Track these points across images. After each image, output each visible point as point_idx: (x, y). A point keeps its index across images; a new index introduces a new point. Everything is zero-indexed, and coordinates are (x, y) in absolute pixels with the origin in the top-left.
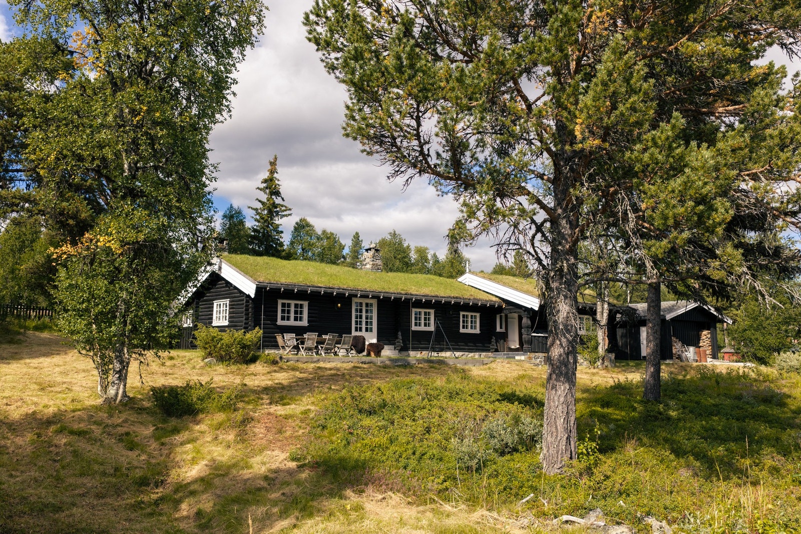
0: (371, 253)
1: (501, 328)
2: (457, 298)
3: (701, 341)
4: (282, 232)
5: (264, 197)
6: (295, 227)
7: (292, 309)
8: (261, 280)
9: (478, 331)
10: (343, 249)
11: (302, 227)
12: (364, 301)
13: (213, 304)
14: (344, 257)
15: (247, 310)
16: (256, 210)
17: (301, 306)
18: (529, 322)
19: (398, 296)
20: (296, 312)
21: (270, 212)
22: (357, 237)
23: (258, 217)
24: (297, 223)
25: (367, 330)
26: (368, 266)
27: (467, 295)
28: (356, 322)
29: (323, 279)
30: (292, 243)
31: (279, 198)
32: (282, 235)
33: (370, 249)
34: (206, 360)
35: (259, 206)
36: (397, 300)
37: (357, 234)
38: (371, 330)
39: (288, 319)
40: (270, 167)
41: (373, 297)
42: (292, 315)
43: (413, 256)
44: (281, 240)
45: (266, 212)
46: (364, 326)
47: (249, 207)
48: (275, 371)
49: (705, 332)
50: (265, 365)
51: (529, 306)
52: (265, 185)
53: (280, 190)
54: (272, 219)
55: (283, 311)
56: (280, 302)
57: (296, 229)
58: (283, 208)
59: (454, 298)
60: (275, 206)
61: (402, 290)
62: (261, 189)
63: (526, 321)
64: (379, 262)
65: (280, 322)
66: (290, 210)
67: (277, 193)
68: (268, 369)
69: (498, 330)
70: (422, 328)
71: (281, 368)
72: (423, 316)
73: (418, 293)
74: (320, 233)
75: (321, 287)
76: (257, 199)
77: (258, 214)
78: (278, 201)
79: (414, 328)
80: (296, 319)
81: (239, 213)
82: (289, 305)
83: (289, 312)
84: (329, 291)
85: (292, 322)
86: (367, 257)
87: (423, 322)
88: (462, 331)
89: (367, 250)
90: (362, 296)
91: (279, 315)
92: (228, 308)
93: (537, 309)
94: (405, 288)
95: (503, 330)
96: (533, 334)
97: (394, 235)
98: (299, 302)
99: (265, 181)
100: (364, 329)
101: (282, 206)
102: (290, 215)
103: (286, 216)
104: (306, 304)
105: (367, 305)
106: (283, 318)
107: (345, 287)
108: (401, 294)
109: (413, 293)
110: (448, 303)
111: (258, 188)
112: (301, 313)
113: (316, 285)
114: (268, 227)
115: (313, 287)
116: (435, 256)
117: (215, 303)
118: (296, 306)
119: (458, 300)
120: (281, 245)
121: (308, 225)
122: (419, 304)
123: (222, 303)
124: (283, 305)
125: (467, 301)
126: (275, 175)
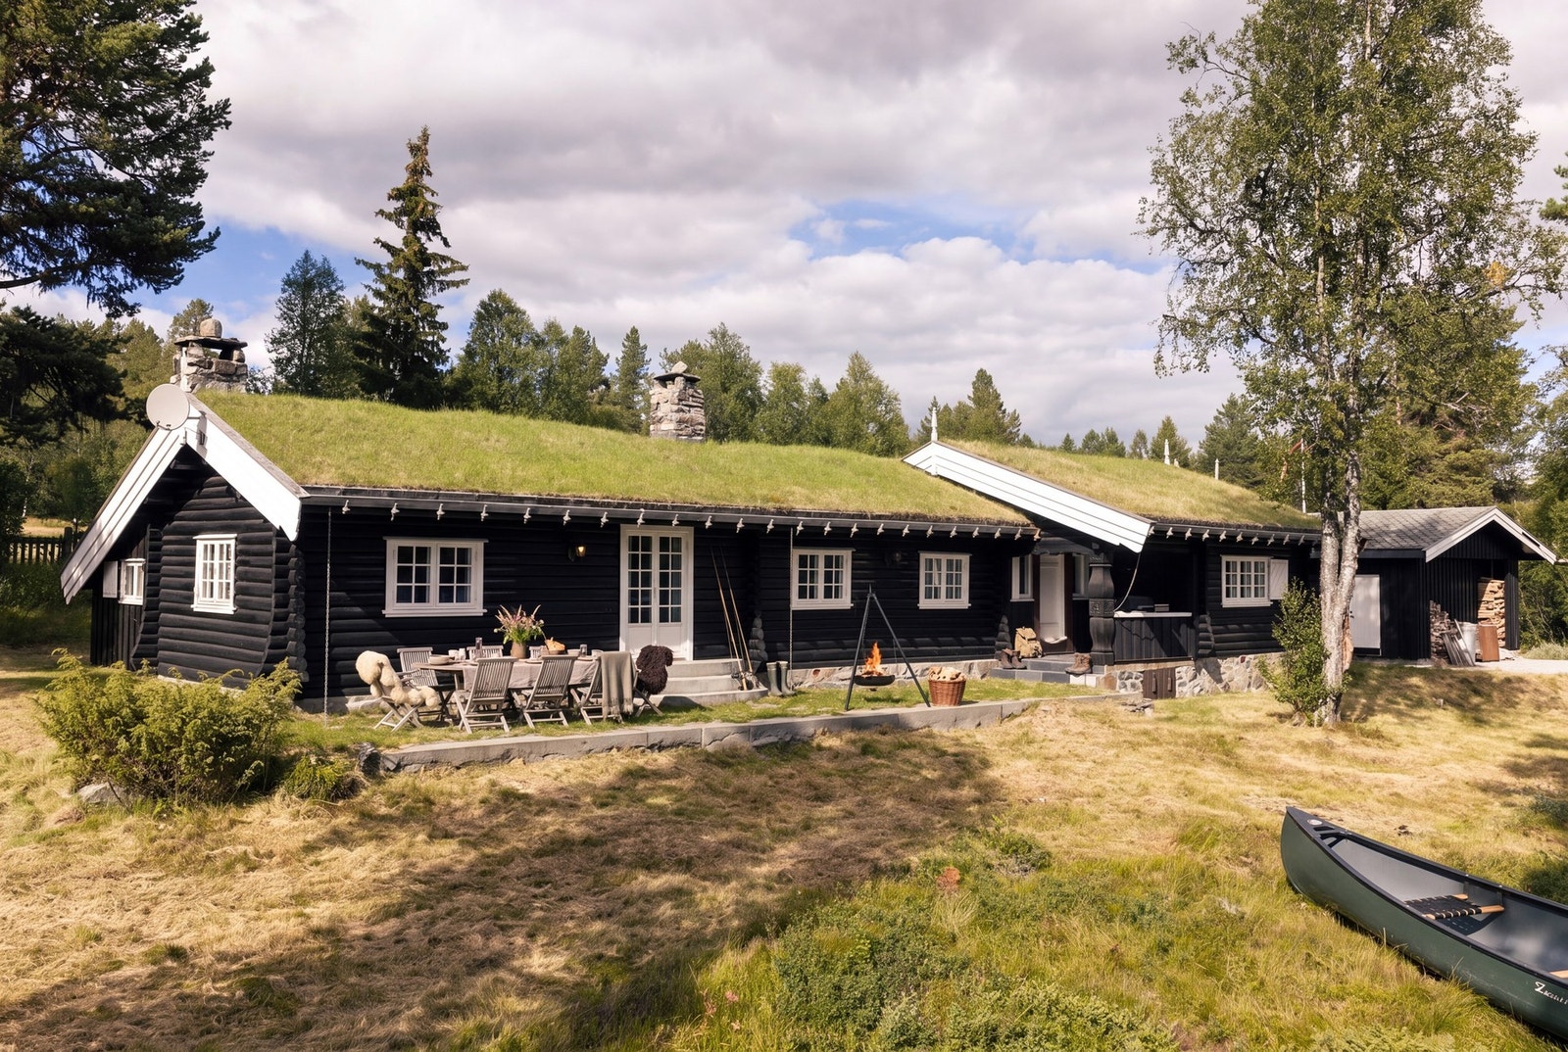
0: (674, 389)
1: (1022, 591)
2: (915, 517)
3: (1483, 606)
4: (444, 326)
5: (396, 235)
6: (479, 313)
7: (434, 566)
8: (327, 478)
9: (963, 602)
10: (606, 362)
11: (496, 312)
12: (656, 534)
13: (194, 543)
14: (605, 382)
15: (281, 574)
16: (377, 267)
17: (464, 555)
18: (1111, 584)
19: (758, 518)
20: (446, 576)
21: (414, 276)
22: (633, 336)
23: (383, 288)
24: (483, 305)
25: (663, 618)
26: (668, 426)
27: (947, 507)
28: (633, 595)
29: (533, 471)
30: (470, 353)
31: (436, 240)
32: (444, 333)
33: (671, 378)
34: (88, 791)
35: (385, 258)
36: (754, 530)
37: (634, 331)
38: (677, 618)
39: (422, 596)
40: (410, 160)
41: (683, 523)
42: (434, 583)
43: (766, 384)
44: (443, 346)
45: (401, 274)
46: (655, 607)
47: (358, 262)
48: (338, 838)
49: (1494, 585)
50: (305, 805)
51: (1116, 541)
52: (399, 204)
53: (439, 219)
54: (417, 293)
55: (403, 574)
56: (393, 545)
57: (480, 317)
58: (448, 265)
59: (907, 517)
60: (425, 258)
61: (766, 499)
62: (389, 217)
63: (1099, 579)
64: (698, 415)
65: (393, 609)
66: (464, 268)
67: (432, 227)
68: (315, 828)
69: (1016, 596)
70: (820, 603)
71: (367, 816)
72: (821, 569)
73: (809, 508)
74: (539, 327)
75: (521, 500)
76: (378, 241)
77: (381, 276)
78: (434, 246)
79: (797, 604)
80: (446, 596)
81: (327, 275)
82: (423, 554)
83: (422, 575)
84: (548, 509)
85: (434, 608)
86: (665, 398)
87: (821, 585)
88: (924, 603)
89: (664, 380)
90: (648, 522)
91: (392, 584)
92: (232, 562)
93: (1137, 549)
94: (777, 494)
95: (1028, 597)
96: (1120, 614)
97: (721, 335)
98: (456, 544)
99: (398, 195)
100: (655, 614)
101: (444, 259)
102: (464, 282)
103: (456, 284)
104: (477, 548)
105: (664, 543)
106: (403, 596)
107: (597, 496)
108: (763, 511)
109: (799, 507)
110: (893, 534)
111: (382, 212)
112: (463, 575)
113: (504, 490)
114: (408, 312)
115: (500, 498)
116: (817, 385)
117: (202, 542)
118: (446, 555)
119: (919, 525)
120: (441, 357)
121: (512, 310)
122: (813, 536)
123: (217, 544)
124: (404, 554)
125: (943, 527)
126: (426, 180)
